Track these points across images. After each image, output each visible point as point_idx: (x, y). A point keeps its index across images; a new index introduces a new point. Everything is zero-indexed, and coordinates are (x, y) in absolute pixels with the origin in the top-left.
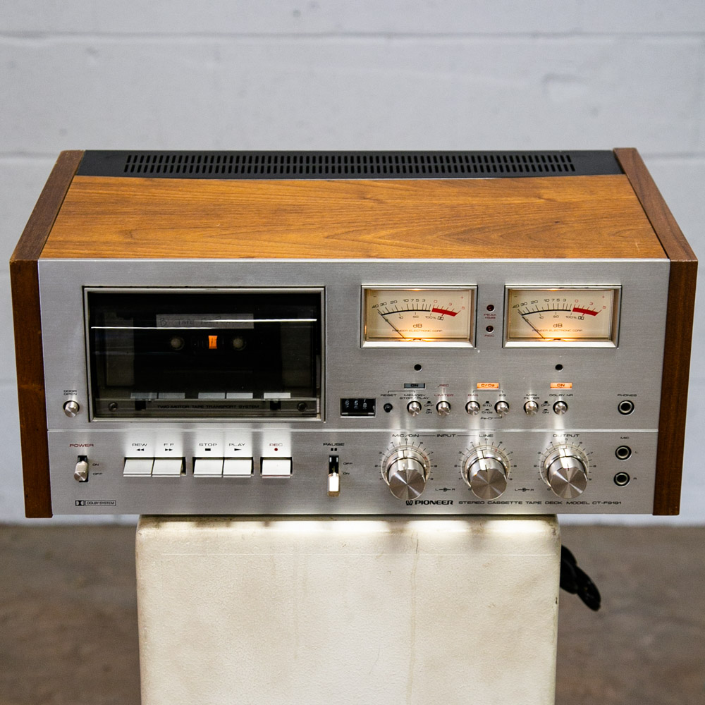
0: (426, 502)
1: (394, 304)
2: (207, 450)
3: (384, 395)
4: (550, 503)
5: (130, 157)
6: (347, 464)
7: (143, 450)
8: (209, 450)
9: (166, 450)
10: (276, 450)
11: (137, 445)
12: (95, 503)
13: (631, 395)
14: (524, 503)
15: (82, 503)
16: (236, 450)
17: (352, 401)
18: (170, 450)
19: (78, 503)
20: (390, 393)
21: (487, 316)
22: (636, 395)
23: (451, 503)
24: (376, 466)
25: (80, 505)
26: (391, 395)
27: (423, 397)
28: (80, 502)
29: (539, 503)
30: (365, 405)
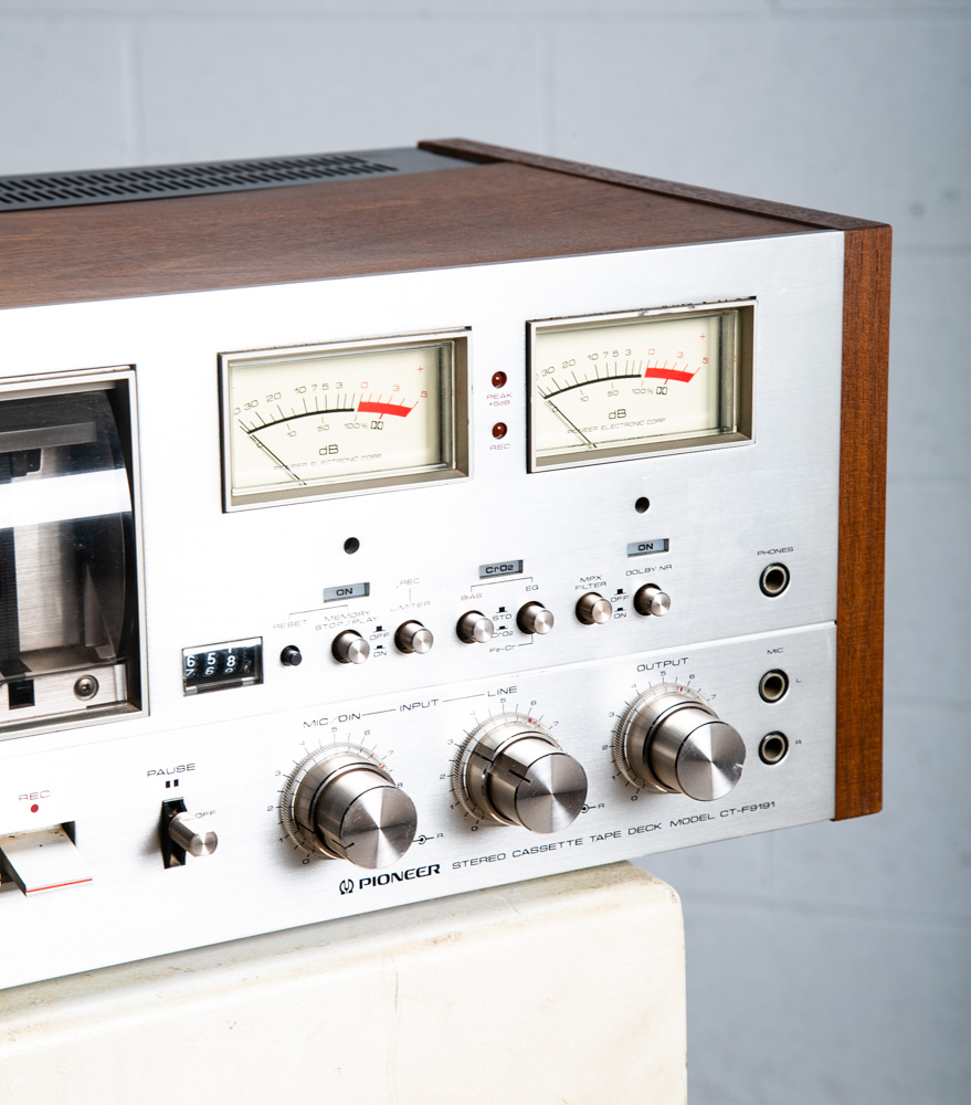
0: (384, 880)
1: (275, 402)
3: (281, 627)
4: (638, 830)
6: (203, 814)
13: (783, 550)
14: (587, 841)
17: (201, 659)
20: (294, 618)
21: (492, 400)
22: (791, 549)
23: (437, 872)
24: (271, 808)
26: (296, 623)
27: (366, 617)
29: (614, 835)
30: (232, 663)
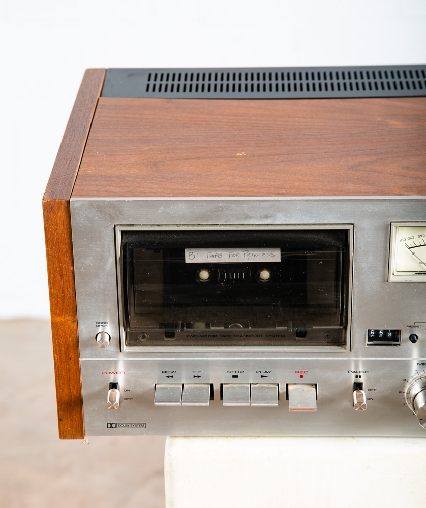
1: (422, 238)
2: (234, 377)
3: (410, 326)
5: (150, 75)
6: (371, 390)
7: (172, 377)
8: (237, 377)
9: (195, 377)
10: (302, 377)
11: (166, 372)
12: (126, 425)
15: (114, 425)
16: (262, 377)
17: (377, 332)
18: (199, 377)
19: (109, 426)
20: (416, 324)
24: (400, 392)
25: (111, 427)
26: (417, 326)
28: (111, 424)
30: (390, 334)
